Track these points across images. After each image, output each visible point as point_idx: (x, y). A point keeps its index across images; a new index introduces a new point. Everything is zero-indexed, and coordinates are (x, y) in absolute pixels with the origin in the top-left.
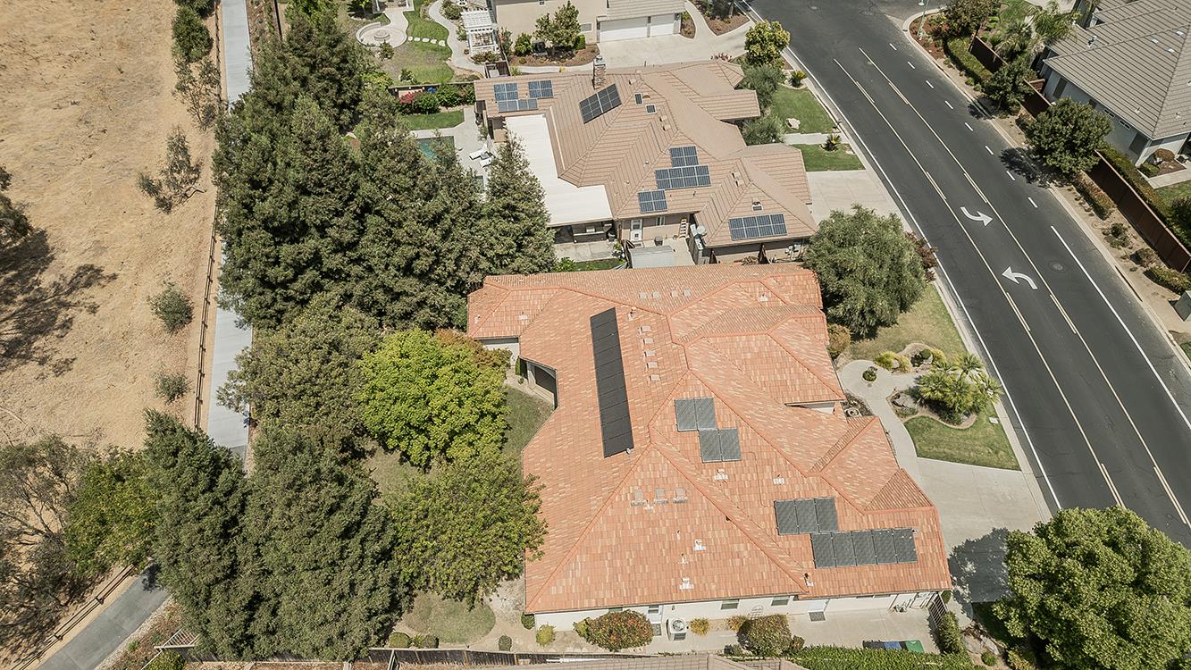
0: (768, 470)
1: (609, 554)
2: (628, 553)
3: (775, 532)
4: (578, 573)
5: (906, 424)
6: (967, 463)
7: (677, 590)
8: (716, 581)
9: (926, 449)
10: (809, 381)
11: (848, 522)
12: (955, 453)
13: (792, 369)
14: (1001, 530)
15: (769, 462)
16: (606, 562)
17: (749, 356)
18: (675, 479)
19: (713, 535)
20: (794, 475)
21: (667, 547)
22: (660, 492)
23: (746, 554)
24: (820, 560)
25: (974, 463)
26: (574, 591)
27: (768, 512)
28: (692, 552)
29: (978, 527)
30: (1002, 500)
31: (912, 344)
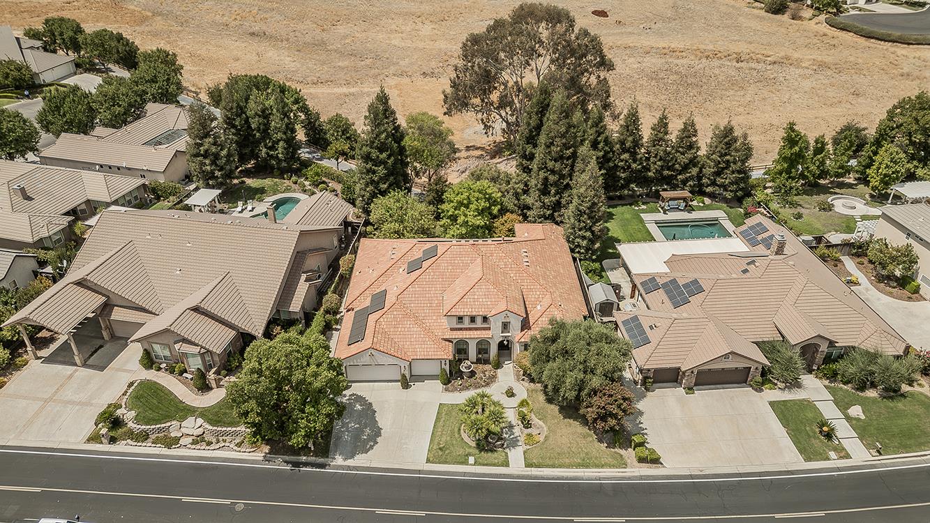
9: (445, 409)
12: (441, 424)
14: (380, 433)
25: (433, 433)
29: (383, 420)
30: (403, 441)
31: (544, 425)
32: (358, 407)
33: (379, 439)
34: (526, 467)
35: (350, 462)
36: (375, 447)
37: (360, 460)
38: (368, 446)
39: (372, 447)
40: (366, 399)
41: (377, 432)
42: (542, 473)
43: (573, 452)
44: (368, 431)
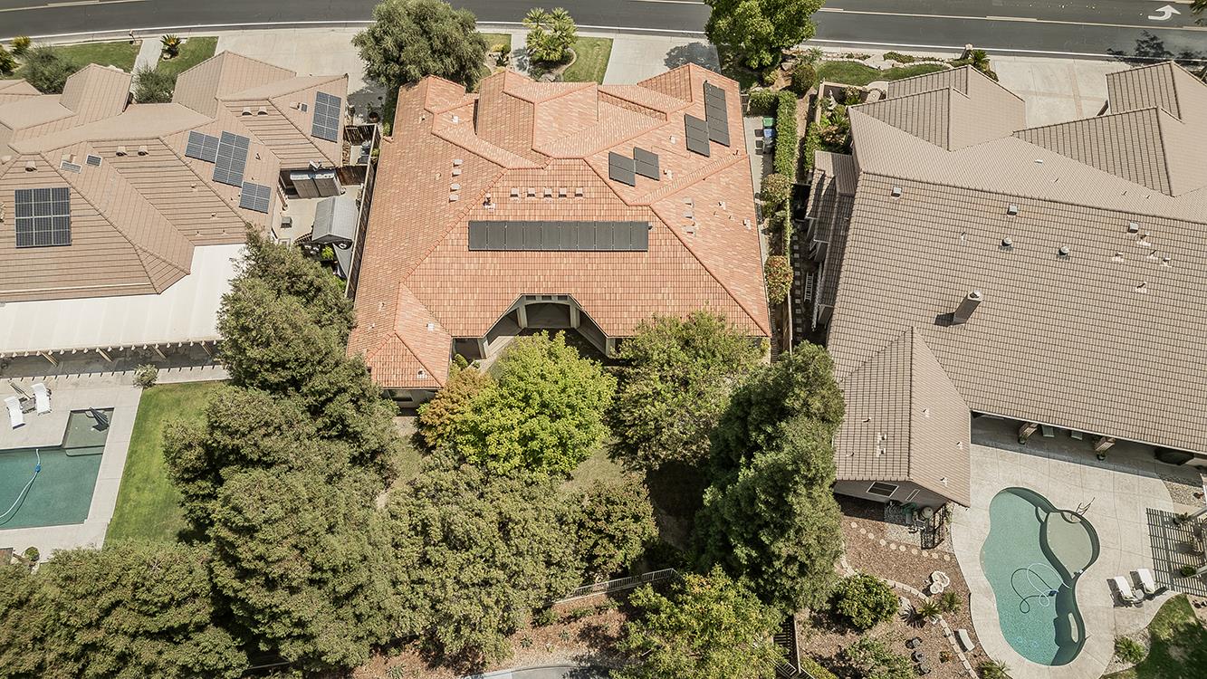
0: (665, 143)
1: (730, 266)
3: (706, 159)
4: (744, 291)
9: (596, 77)
11: (698, 113)
14: (666, 61)
15: (659, 140)
16: (735, 270)
18: (677, 200)
19: (715, 193)
20: (669, 129)
21: (723, 226)
22: (685, 214)
24: (726, 144)
25: (608, 60)
27: (695, 158)
30: (640, 55)
33: (666, 57)
34: (511, 34)
35: (692, 40)
36: (669, 51)
37: (684, 41)
38: (676, 51)
39: (673, 51)
41: (669, 62)
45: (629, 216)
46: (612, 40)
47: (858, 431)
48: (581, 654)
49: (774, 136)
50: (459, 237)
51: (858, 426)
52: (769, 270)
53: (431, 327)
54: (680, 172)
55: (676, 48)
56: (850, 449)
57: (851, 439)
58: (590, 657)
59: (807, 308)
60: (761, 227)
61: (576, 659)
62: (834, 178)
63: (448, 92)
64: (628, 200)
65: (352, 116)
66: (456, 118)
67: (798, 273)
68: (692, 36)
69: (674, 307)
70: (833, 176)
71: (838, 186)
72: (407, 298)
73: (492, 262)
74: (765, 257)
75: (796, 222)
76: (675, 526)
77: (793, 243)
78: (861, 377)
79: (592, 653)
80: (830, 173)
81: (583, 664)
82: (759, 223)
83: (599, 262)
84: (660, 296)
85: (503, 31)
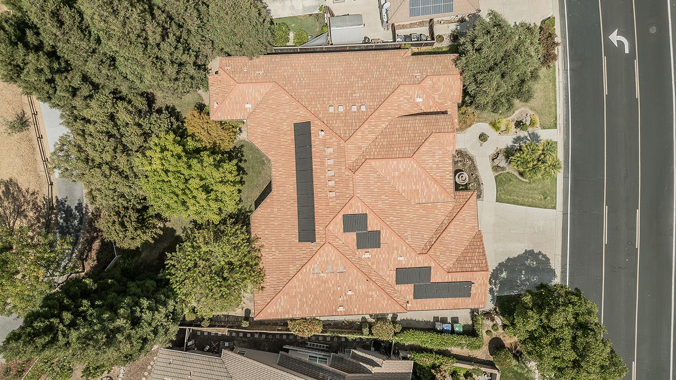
0: (395, 253)
1: (299, 296)
2: (310, 295)
3: (394, 282)
4: (282, 304)
5: (496, 177)
6: (526, 205)
7: (336, 310)
8: (357, 307)
9: (503, 196)
10: (433, 190)
11: (437, 277)
12: (520, 199)
13: (424, 182)
14: (530, 251)
15: (397, 249)
16: (298, 299)
17: (397, 174)
18: (339, 261)
19: (359, 287)
20: (410, 255)
21: (332, 292)
22: (329, 267)
23: (375, 296)
24: (416, 296)
25: (529, 206)
26: (280, 311)
27: (392, 273)
28: (346, 295)
29: (517, 249)
30: (536, 231)
31: (520, 110)
32: (504, 275)
33: (536, 251)
34: (556, 128)
35: (558, 272)
36: (544, 253)
37: (556, 264)
38: (543, 259)
39: (544, 256)
40: (495, 268)
41: (530, 254)
42: (562, 116)
43: (544, 88)
44: (528, 262)
45: (319, 228)
46: (554, 208)
47: (185, 368)
48: (89, 208)
49: (442, 332)
50: (302, 116)
51: (189, 369)
52: (313, 321)
53: (248, 106)
54: (373, 263)
55: (548, 260)
56: (175, 362)
57: (181, 363)
58: (88, 213)
59: (302, 343)
60: (367, 317)
61: (87, 206)
62: (371, 373)
63: (450, 91)
64: (331, 228)
65: (458, 21)
66: (421, 100)
67: (328, 339)
68: (563, 272)
69: (268, 258)
70: (373, 372)
71: (364, 375)
72: (264, 88)
73: (289, 139)
74: (322, 319)
75: (372, 341)
76: (153, 257)
77: (339, 338)
78: (223, 374)
79: (90, 214)
80: (375, 370)
81: (84, 209)
82: (371, 316)
83: (292, 209)
84: (274, 249)
85: (560, 121)
